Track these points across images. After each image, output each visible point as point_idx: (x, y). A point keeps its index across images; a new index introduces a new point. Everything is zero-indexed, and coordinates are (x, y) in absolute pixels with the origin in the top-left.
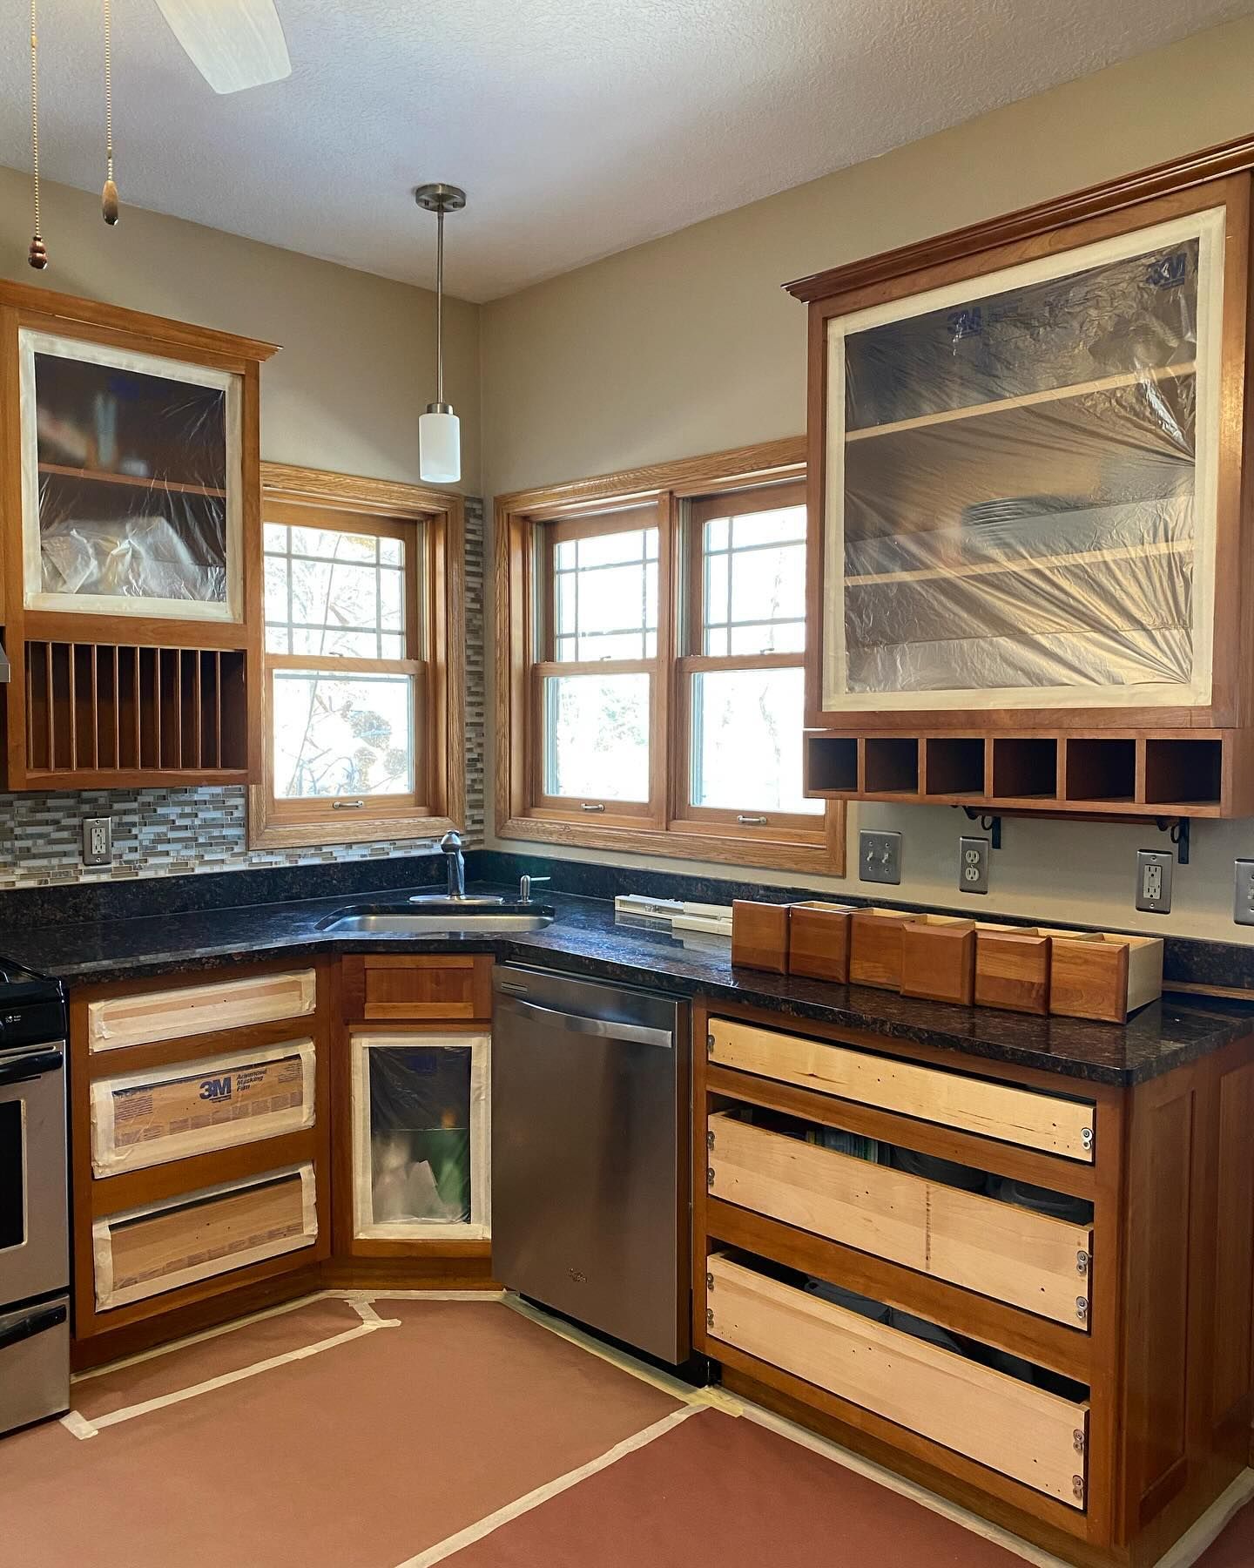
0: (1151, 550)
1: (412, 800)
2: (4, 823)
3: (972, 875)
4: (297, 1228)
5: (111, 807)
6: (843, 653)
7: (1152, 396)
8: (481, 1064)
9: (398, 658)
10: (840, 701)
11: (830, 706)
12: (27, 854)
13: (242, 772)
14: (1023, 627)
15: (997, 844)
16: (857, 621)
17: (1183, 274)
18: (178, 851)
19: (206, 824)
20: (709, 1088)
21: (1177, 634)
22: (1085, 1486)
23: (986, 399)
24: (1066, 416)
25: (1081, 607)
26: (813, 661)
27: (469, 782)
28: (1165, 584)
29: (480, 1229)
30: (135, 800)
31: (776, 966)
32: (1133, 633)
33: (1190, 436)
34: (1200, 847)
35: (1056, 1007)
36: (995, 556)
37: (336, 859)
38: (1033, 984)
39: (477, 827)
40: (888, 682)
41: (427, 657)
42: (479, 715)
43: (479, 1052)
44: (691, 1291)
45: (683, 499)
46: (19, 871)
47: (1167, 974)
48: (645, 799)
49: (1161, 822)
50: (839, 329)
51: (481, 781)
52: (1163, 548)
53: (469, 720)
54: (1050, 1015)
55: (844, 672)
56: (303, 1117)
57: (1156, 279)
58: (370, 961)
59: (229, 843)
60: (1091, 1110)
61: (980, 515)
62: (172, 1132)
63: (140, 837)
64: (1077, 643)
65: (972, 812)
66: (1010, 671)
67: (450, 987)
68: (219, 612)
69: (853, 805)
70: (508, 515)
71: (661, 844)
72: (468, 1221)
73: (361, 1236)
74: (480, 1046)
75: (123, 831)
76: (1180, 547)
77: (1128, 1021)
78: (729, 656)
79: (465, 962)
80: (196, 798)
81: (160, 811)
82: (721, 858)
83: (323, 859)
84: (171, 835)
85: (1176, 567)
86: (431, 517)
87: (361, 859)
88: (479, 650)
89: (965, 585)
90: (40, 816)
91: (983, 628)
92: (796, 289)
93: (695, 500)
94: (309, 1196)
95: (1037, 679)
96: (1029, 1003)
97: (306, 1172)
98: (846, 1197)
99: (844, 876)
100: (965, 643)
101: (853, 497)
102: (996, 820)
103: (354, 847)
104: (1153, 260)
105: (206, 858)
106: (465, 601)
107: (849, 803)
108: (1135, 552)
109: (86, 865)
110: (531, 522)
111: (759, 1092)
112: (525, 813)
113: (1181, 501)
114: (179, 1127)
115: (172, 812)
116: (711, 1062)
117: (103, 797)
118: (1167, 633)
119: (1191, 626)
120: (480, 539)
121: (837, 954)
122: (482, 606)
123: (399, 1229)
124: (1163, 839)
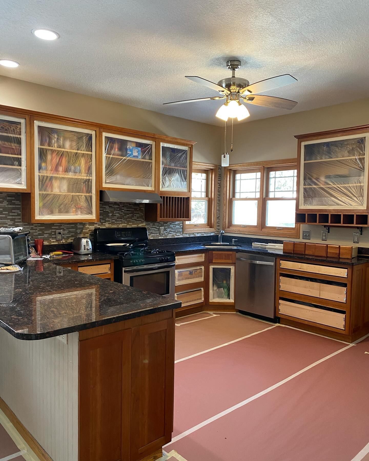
0: (357, 185)
1: (207, 225)
3: (324, 238)
4: (201, 299)
5: (163, 225)
6: (303, 199)
7: (358, 160)
8: (233, 271)
9: (204, 197)
10: (302, 207)
11: (300, 208)
12: (152, 233)
13: (188, 219)
14: (335, 196)
15: (329, 232)
16: (306, 194)
17: (363, 142)
18: (173, 233)
19: (177, 228)
20: (280, 272)
21: (361, 198)
22: (345, 326)
23: (329, 158)
24: (344, 162)
25: (346, 193)
26: (297, 200)
27: (217, 221)
28: (359, 190)
29: (232, 300)
30: (167, 224)
31: (291, 252)
32: (354, 198)
33: (364, 168)
34: (364, 232)
35: (341, 257)
36: (331, 184)
38: (337, 253)
39: (219, 230)
40: (311, 204)
41: (210, 197)
42: (219, 208)
43: (232, 269)
44: (276, 307)
45: (266, 168)
46: (151, 236)
47: (358, 253)
48: (256, 225)
49: (358, 228)
50: (303, 144)
51: (219, 221)
52: (359, 184)
53: (217, 209)
54: (339, 258)
55: (303, 202)
56: (202, 279)
57: (359, 142)
58: (214, 252)
59: (180, 232)
60: (347, 270)
61: (328, 177)
62: (185, 279)
63: (167, 230)
64: (345, 199)
65: (325, 226)
66: (333, 203)
67: (228, 257)
68: (185, 190)
69: (301, 225)
70: (227, 169)
71: (260, 233)
72: (230, 299)
73: (210, 301)
74: (232, 268)
75: (165, 230)
76: (362, 184)
77: (352, 259)
78: (274, 198)
79: (231, 253)
80: (176, 224)
81: (170, 226)
82: (274, 236)
83: (194, 236)
84: (172, 230)
85: (361, 188)
86: (212, 169)
87: (199, 236)
88: (219, 195)
89: (326, 189)
90: (154, 226)
91: (329, 196)
92: (295, 136)
93: (267, 168)
94: (203, 293)
95: (338, 204)
96: (337, 256)
97: (202, 289)
98: (305, 287)
99: (299, 239)
100: (326, 198)
101: (306, 173)
102: (329, 227)
104: (358, 139)
105: (177, 235)
106: (218, 186)
107: (301, 224)
108: (355, 185)
109: (160, 235)
110: (231, 170)
111: (290, 272)
112: (228, 227)
113: (362, 177)
114: (186, 279)
115: (172, 226)
116: (281, 268)
117: (162, 223)
118: (360, 198)
119: (363, 197)
120: (220, 173)
121: (303, 249)
122: (221, 187)
123: (217, 300)
124: (358, 231)
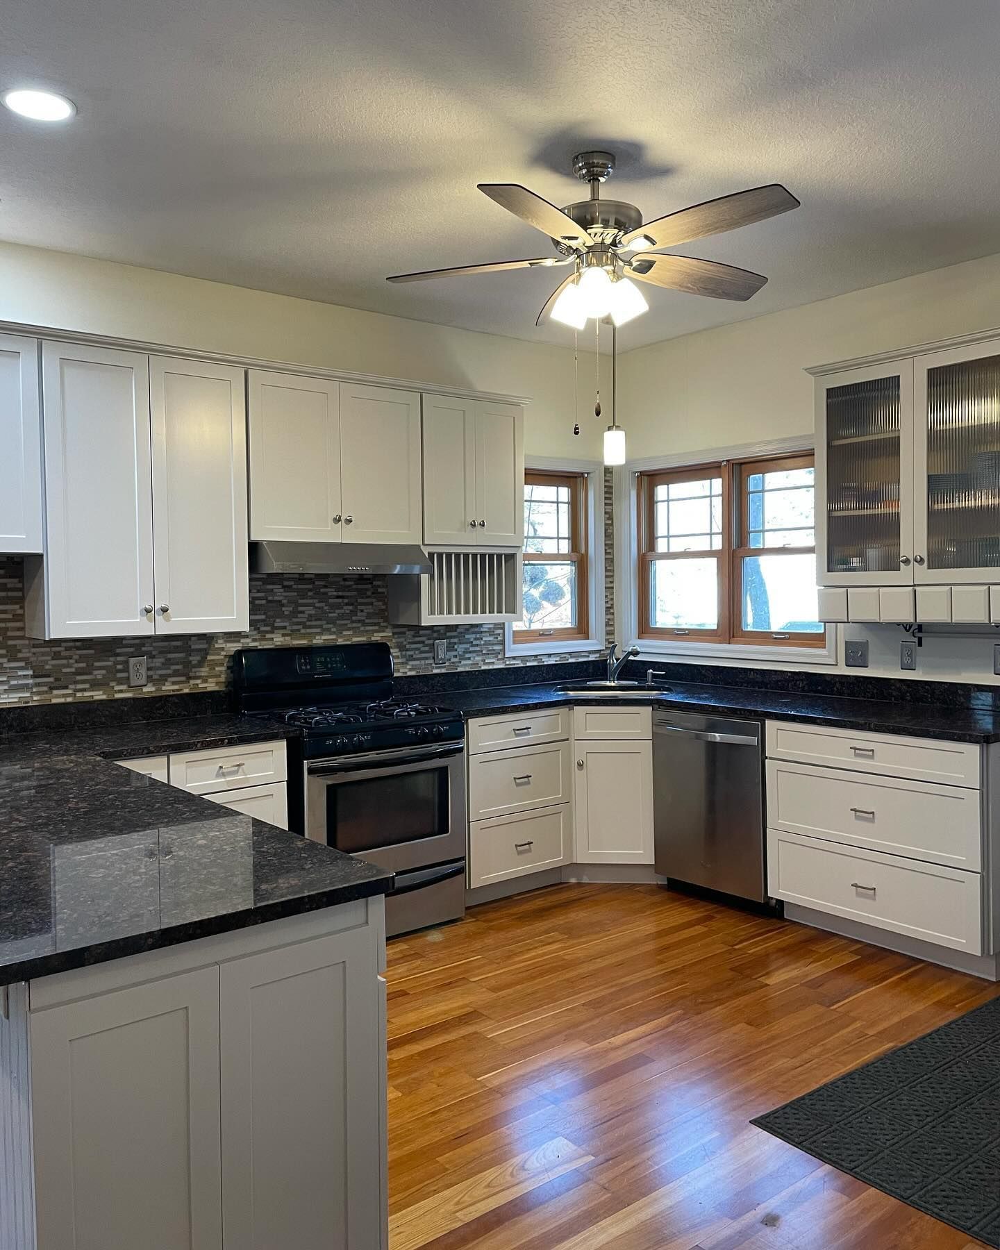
1: (574, 630)
2: (402, 642)
3: (907, 660)
5: (446, 634)
9: (567, 552)
12: (411, 658)
13: (515, 615)
15: (920, 644)
18: (474, 657)
19: (487, 643)
27: (606, 620)
30: (456, 631)
37: (543, 662)
41: (583, 551)
42: (611, 582)
45: (736, 463)
46: (408, 667)
48: (715, 627)
51: (613, 620)
53: (605, 586)
59: (496, 654)
63: (458, 650)
69: (840, 626)
75: (451, 647)
78: (763, 548)
80: (482, 630)
81: (466, 636)
83: (538, 662)
84: (472, 649)
88: (610, 546)
90: (417, 639)
93: (741, 464)
99: (836, 664)
103: (552, 656)
105: (486, 661)
109: (436, 664)
110: (640, 474)
115: (470, 637)
117: (442, 629)
120: (611, 484)
122: (613, 522)
